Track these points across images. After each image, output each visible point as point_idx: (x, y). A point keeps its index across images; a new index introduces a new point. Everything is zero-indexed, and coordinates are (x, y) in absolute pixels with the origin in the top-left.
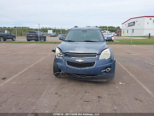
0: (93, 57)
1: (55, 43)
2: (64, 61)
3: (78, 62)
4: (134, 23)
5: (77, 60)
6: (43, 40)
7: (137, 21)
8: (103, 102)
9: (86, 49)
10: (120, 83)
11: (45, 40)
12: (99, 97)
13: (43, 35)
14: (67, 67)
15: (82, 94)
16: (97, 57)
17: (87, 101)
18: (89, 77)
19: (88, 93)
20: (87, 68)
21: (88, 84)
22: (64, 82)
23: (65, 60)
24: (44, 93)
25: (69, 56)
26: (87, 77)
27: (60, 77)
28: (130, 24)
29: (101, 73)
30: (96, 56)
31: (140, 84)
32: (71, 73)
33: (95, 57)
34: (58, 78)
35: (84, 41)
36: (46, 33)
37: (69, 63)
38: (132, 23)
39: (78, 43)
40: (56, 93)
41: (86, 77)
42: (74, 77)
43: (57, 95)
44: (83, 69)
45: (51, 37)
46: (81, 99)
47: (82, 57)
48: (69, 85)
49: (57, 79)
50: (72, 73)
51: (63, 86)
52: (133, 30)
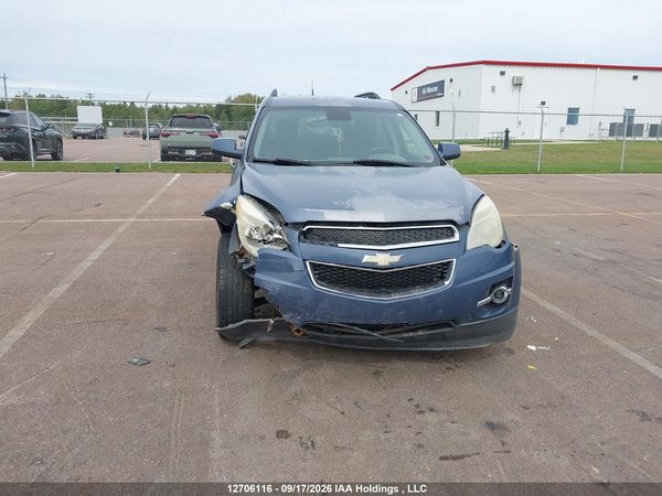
0: (438, 238)
1: (118, 171)
2: (298, 265)
3: (374, 266)
4: (441, 85)
5: (367, 259)
6: (49, 156)
7: (451, 80)
8: (526, 448)
9: (403, 201)
10: (533, 348)
11: (56, 157)
12: (491, 426)
13: (44, 129)
14: (320, 296)
15: (409, 422)
16: (457, 237)
17: (454, 453)
18: (420, 333)
19: (431, 410)
20: (418, 293)
21: (400, 365)
22: (284, 369)
23: (304, 260)
24: (218, 442)
25: (324, 239)
26: (411, 334)
27: (252, 344)
28: (424, 92)
29: (475, 313)
30: (453, 235)
31: (607, 346)
32: (336, 321)
33: (448, 237)
34: (242, 348)
35: (352, 160)
36: (65, 120)
37: (325, 273)
38: (431, 85)
39: (334, 173)
40: (282, 434)
41: (405, 335)
42: (341, 341)
43: (291, 445)
44: (397, 297)
45: (75, 138)
46: (420, 446)
47: (388, 243)
48: (319, 380)
49: (238, 352)
50: (344, 320)
51: (292, 389)
52: (438, 113)
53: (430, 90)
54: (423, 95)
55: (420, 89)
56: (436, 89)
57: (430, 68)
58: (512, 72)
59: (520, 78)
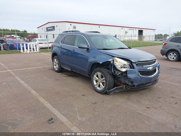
2: (137, 72)
3: (149, 70)
4: (54, 27)
7: (57, 26)
16: (156, 62)
23: (138, 70)
28: (48, 29)
38: (51, 27)
52: (53, 35)
53: (50, 29)
54: (48, 30)
55: (47, 28)
56: (52, 28)
57: (50, 22)
58: (73, 24)
59: (75, 26)
